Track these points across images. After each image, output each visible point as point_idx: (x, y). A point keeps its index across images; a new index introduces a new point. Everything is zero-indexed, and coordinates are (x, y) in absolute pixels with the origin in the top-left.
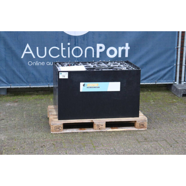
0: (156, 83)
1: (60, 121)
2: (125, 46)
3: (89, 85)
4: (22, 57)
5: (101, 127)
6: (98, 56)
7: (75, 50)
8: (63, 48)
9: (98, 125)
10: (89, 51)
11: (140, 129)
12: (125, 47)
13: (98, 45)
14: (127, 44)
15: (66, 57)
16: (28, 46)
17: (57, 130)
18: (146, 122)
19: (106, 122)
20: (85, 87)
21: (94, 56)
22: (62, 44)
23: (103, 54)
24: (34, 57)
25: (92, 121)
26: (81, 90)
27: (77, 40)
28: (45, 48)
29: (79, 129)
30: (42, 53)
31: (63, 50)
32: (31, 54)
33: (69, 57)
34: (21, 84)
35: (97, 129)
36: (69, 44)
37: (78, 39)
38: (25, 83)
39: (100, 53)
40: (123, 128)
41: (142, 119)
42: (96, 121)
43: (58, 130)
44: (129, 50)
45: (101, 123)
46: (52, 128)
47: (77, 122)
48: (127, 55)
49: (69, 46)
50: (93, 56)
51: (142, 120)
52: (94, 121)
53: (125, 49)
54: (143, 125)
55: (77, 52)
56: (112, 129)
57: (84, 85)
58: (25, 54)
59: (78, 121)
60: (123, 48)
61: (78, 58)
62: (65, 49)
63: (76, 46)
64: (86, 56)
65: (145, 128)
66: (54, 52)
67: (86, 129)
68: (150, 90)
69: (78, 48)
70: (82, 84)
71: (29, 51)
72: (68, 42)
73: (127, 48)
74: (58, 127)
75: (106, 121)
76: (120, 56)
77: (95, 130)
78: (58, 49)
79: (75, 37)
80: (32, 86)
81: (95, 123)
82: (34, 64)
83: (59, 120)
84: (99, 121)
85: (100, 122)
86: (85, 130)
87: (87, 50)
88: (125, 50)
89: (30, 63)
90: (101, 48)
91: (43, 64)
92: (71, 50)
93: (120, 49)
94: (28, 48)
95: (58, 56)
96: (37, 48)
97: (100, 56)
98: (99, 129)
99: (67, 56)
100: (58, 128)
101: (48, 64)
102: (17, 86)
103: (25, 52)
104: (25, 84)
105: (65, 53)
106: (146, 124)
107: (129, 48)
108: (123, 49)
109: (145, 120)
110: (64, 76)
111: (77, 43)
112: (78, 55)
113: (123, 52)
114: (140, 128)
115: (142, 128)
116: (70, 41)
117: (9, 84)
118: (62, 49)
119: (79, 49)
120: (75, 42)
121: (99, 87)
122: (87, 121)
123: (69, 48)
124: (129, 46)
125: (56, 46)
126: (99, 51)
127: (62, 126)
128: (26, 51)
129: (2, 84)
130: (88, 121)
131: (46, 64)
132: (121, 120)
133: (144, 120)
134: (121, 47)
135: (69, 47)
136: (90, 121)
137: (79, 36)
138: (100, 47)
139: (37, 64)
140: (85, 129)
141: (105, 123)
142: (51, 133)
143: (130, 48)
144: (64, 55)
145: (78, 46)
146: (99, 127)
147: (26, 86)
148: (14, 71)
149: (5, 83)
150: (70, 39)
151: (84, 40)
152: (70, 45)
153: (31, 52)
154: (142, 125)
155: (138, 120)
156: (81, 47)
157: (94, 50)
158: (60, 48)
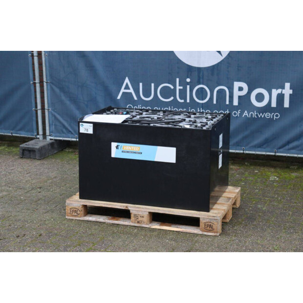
1: (80, 200)
2: (283, 88)
3: (125, 148)
4: (119, 97)
5: (140, 219)
6: (236, 102)
7: (198, 90)
8: (179, 86)
9: (136, 216)
10: (221, 93)
11: (205, 233)
12: (283, 90)
13: (237, 85)
14: (287, 85)
15: (183, 101)
16: (127, 81)
17: (74, 214)
18: (218, 222)
19: (150, 213)
20: (119, 151)
21: (229, 101)
22: (178, 80)
23: (245, 100)
24: (136, 98)
25: (127, 207)
26: (113, 155)
27: (201, 74)
28: (153, 85)
29: (110, 217)
30: (147, 93)
31: (180, 90)
32: (131, 93)
33: (188, 101)
35: (135, 223)
36: (188, 80)
37: (203, 73)
39: (240, 97)
40: (181, 226)
41: (210, 216)
42: (133, 208)
43: (76, 214)
44: (290, 95)
45: (140, 213)
46: (68, 211)
47: (104, 206)
48: (286, 104)
49: (188, 83)
50: (227, 103)
51: (210, 218)
52: (130, 209)
53: (283, 93)
54: (210, 226)
55: (201, 94)
56: (161, 225)
57: (117, 147)
58: (123, 93)
59: (104, 204)
60: (279, 91)
61: (202, 104)
62: (181, 88)
63: (199, 84)
64: (215, 102)
65: (215, 233)
66: (166, 92)
67: (121, 219)
69: (203, 88)
70: (114, 145)
71: (129, 89)
72: (188, 78)
73: (287, 91)
74: (75, 209)
75: (150, 211)
76: (274, 105)
77: (132, 222)
78: (172, 87)
79: (199, 69)
81: (131, 211)
84: (137, 209)
85: (141, 211)
86: (117, 220)
87: (218, 92)
88: (284, 94)
90: (241, 89)
92: (191, 91)
93: (275, 93)
94: (127, 84)
95: (172, 98)
96: (141, 84)
97: (239, 103)
98: (138, 222)
99: (185, 99)
103: (123, 90)
105: (183, 94)
106: (218, 226)
107: (291, 92)
108: (280, 92)
109: (215, 218)
110: (87, 129)
111: (201, 81)
112: (203, 100)
113: (280, 97)
114: (205, 232)
115: (209, 231)
116: (191, 75)
118: (178, 88)
119: (205, 89)
120: (199, 77)
121: (141, 153)
122: (118, 206)
123: (188, 87)
124: (291, 89)
125: (169, 83)
126: (237, 94)
127: (81, 208)
128: (125, 89)
130: (121, 206)
132: (173, 212)
133: (213, 218)
134: (277, 90)
135: (188, 85)
136: (123, 206)
137: (205, 68)
138: (240, 88)
140: (117, 218)
141: (148, 213)
142: (67, 217)
143: (293, 91)
144: (181, 98)
145: (203, 84)
146: (138, 218)
150: (190, 73)
151: (213, 74)
152: (190, 82)
153: (131, 91)
154: (209, 227)
155: (203, 217)
156: (207, 86)
157: (229, 92)
158: (175, 86)
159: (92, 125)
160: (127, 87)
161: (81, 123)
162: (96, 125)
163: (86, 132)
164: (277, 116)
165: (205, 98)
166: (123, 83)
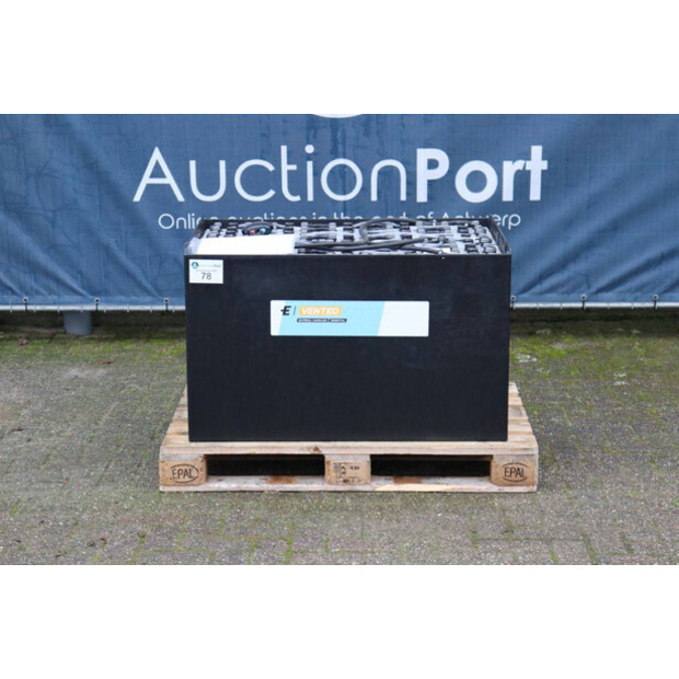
0: (655, 302)
1: (194, 444)
2: (527, 157)
3: (304, 312)
4: (137, 198)
5: (350, 473)
6: (422, 196)
7: (332, 172)
8: (289, 163)
9: (339, 468)
10: (388, 176)
11: (508, 489)
12: (528, 162)
13: (424, 155)
14: (537, 151)
15: (298, 198)
16: (157, 156)
17: (182, 479)
18: (533, 461)
19: (372, 456)
20: (289, 319)
21: (408, 194)
22: (284, 149)
23: (442, 189)
24: (180, 198)
25: (316, 449)
26: (275, 331)
27: (339, 134)
28: (222, 164)
29: (269, 478)
30: (208, 184)
31: (289, 172)
32: (168, 186)
33: (310, 197)
34: (134, 298)
35: (337, 483)
36: (310, 149)
37: (343, 131)
38: (148, 293)
39: (431, 183)
40: (442, 480)
41: (518, 449)
42: (331, 450)
43: (187, 479)
44: (543, 172)
45: (350, 460)
46: (165, 471)
47: (258, 452)
48: (535, 194)
49: (309, 157)
50: (403, 197)
51: (518, 453)
52: (323, 452)
53: (527, 168)
54: (519, 472)
55: (341, 179)
56: (396, 482)
57: (285, 311)
58: (149, 186)
59: (260, 448)
60: (519, 165)
61: (345, 202)
62: (294, 167)
63: (335, 155)
64: (374, 197)
65: (528, 485)
66: (256, 180)
67: (297, 478)
68: (635, 331)
69: (344, 166)
70: (276, 306)
71: (163, 176)
72: (309, 143)
73: (537, 164)
74: (183, 468)
75: (373, 453)
76: (508, 196)
77: (330, 483)
78: (271, 167)
79: (334, 123)
80: (174, 304)
81: (327, 458)
82: (181, 223)
83: (191, 440)
84: (343, 452)
85: (349, 455)
86: (290, 482)
87: (381, 173)
88: (529, 172)
89: (166, 221)
90: (433, 164)
92: (317, 174)
93: (510, 168)
94: (157, 166)
95: (271, 193)
96: (193, 164)
97: (430, 197)
98: (345, 481)
99: (304, 194)
100: (186, 473)
102: (121, 303)
103: (146, 180)
104: (149, 298)
105: (297, 182)
106: (533, 470)
107: (544, 165)
108: (521, 168)
109: (530, 453)
110: (208, 273)
111: (340, 148)
112: (345, 193)
113: (522, 179)
114: (506, 485)
115: (515, 483)
116: (315, 137)
117: (91, 297)
118: (286, 168)
119: (350, 169)
120: (335, 140)
121: (345, 320)
122: (295, 448)
123: (310, 164)
124: (543, 159)
125: (262, 158)
126: (424, 175)
127: (201, 465)
128: (152, 176)
129: (67, 298)
130: (302, 449)
132: (429, 449)
133: (526, 453)
134: (514, 162)
135: (309, 159)
136: (308, 448)
137: (347, 119)
138: (430, 163)
139: (191, 222)
140: (290, 478)
141: (368, 459)
142: (161, 489)
143: (549, 164)
144: (293, 193)
145: (344, 157)
146: (344, 473)
147: (152, 303)
148: (107, 249)
149: (76, 292)
150: (312, 132)
151: (367, 133)
152: (314, 154)
153: (169, 180)
154: (516, 474)
155: (500, 452)
156: (355, 162)
157: (408, 173)
158: (277, 164)
159: (221, 262)
160: (157, 173)
161: (191, 261)
162: (231, 263)
163: (206, 281)
164: (514, 220)
165: (351, 190)
166: (148, 161)
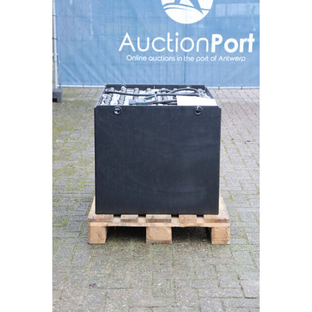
2: (248, 37)
4: (120, 50)
6: (213, 50)
7: (184, 42)
10: (203, 44)
12: (248, 39)
13: (214, 36)
14: (251, 35)
15: (172, 51)
16: (127, 36)
21: (209, 50)
22: (169, 34)
23: (220, 47)
24: (134, 50)
28: (148, 39)
31: (170, 42)
32: (130, 46)
33: (177, 50)
36: (177, 34)
39: (217, 46)
44: (253, 43)
48: (250, 50)
49: (177, 37)
50: (207, 51)
53: (248, 41)
55: (187, 45)
58: (124, 46)
60: (245, 40)
61: (188, 52)
62: (172, 40)
63: (186, 37)
64: (198, 51)
69: (188, 40)
71: (129, 42)
72: (177, 32)
73: (251, 40)
76: (241, 50)
78: (164, 40)
82: (134, 58)
87: (200, 42)
88: (248, 43)
89: (129, 58)
90: (217, 39)
91: (144, 58)
92: (179, 42)
93: (242, 41)
94: (127, 39)
95: (164, 49)
96: (139, 38)
97: (216, 51)
99: (175, 50)
101: (151, 59)
103: (123, 44)
107: (253, 40)
111: (187, 34)
112: (188, 49)
113: (246, 45)
117: (104, 83)
118: (169, 40)
119: (190, 41)
123: (177, 39)
124: (253, 38)
125: (161, 37)
126: (214, 43)
128: (125, 42)
129: (96, 83)
131: (148, 59)
139: (137, 58)
143: (255, 40)
144: (171, 49)
145: (188, 37)
153: (131, 44)
156: (192, 39)
157: (209, 42)
158: (166, 38)
160: (127, 41)
164: (243, 59)
165: (190, 48)
166: (124, 37)
